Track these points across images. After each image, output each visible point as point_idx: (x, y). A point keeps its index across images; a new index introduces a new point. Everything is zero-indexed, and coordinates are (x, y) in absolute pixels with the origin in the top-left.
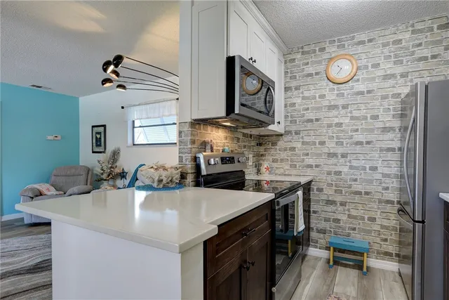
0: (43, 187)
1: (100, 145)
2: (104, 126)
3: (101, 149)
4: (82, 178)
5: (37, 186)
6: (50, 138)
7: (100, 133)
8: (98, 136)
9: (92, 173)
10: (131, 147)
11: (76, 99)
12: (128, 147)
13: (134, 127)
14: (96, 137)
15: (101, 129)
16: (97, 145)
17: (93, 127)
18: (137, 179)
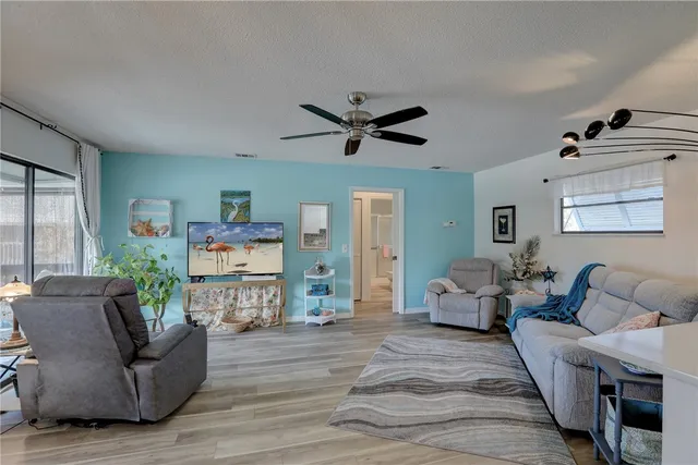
0: (447, 283)
1: (506, 233)
2: (513, 207)
3: (508, 237)
4: (488, 274)
5: (440, 281)
6: (446, 224)
7: (506, 217)
8: (503, 221)
9: (499, 269)
10: (557, 235)
11: (472, 175)
12: (554, 235)
13: (562, 208)
14: (500, 222)
15: (508, 212)
16: (501, 232)
17: (494, 209)
18: (589, 286)
